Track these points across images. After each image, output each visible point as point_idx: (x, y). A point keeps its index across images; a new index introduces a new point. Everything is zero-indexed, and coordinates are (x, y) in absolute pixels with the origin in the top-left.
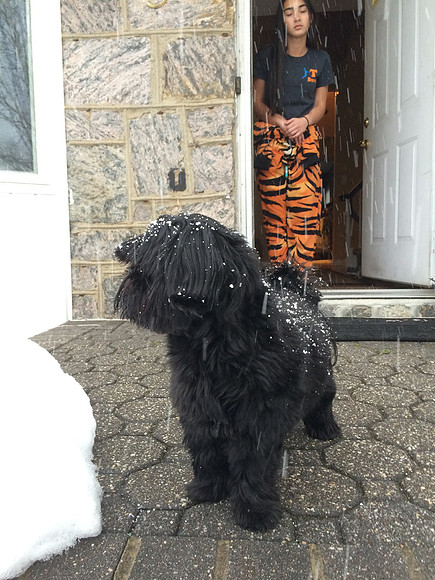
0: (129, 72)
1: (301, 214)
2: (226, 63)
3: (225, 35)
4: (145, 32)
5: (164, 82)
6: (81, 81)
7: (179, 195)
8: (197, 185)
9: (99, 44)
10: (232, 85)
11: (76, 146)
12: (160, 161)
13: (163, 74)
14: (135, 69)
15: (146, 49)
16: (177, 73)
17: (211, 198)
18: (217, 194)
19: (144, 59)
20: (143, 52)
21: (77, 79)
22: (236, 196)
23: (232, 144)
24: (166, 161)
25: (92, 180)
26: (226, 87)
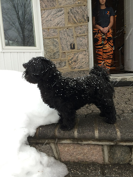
0: (59, 18)
1: (107, 54)
2: (85, 13)
3: (84, 6)
4: (63, 6)
5: (68, 20)
6: (46, 21)
7: (73, 50)
8: (78, 47)
9: (50, 11)
10: (87, 19)
11: (46, 39)
12: (68, 41)
13: (68, 18)
14: (60, 17)
15: (63, 11)
16: (72, 17)
17: (82, 51)
18: (83, 50)
19: (63, 14)
20: (62, 12)
21: (45, 21)
22: (89, 50)
23: (87, 36)
24: (69, 41)
25: (50, 48)
26: (85, 20)
